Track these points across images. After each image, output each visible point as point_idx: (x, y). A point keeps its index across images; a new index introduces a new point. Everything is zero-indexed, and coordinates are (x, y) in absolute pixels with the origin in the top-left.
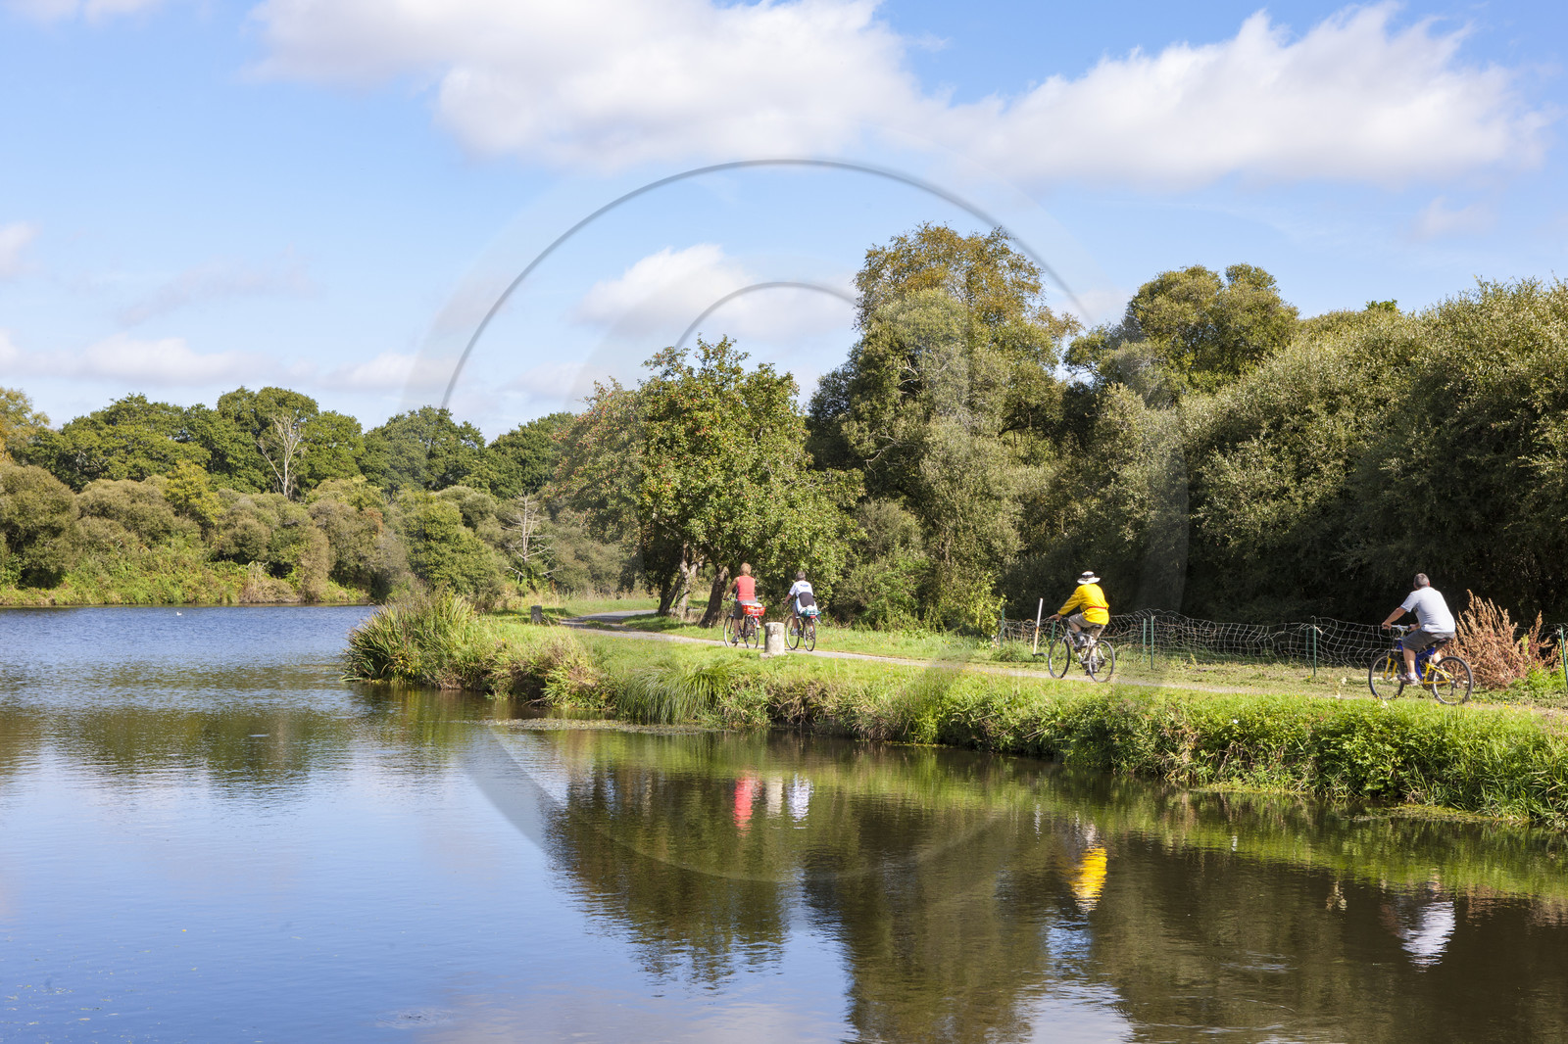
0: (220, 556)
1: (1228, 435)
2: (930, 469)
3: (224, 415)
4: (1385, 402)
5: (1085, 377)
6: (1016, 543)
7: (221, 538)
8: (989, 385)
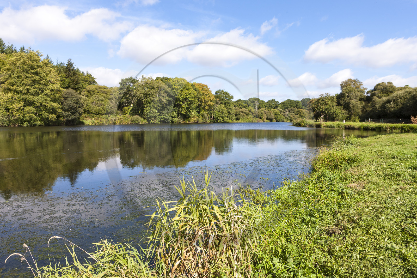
0: (254, 117)
1: (389, 102)
2: (351, 105)
3: (249, 101)
4: (407, 98)
5: (369, 95)
6: (361, 113)
7: (255, 115)
8: (357, 96)
